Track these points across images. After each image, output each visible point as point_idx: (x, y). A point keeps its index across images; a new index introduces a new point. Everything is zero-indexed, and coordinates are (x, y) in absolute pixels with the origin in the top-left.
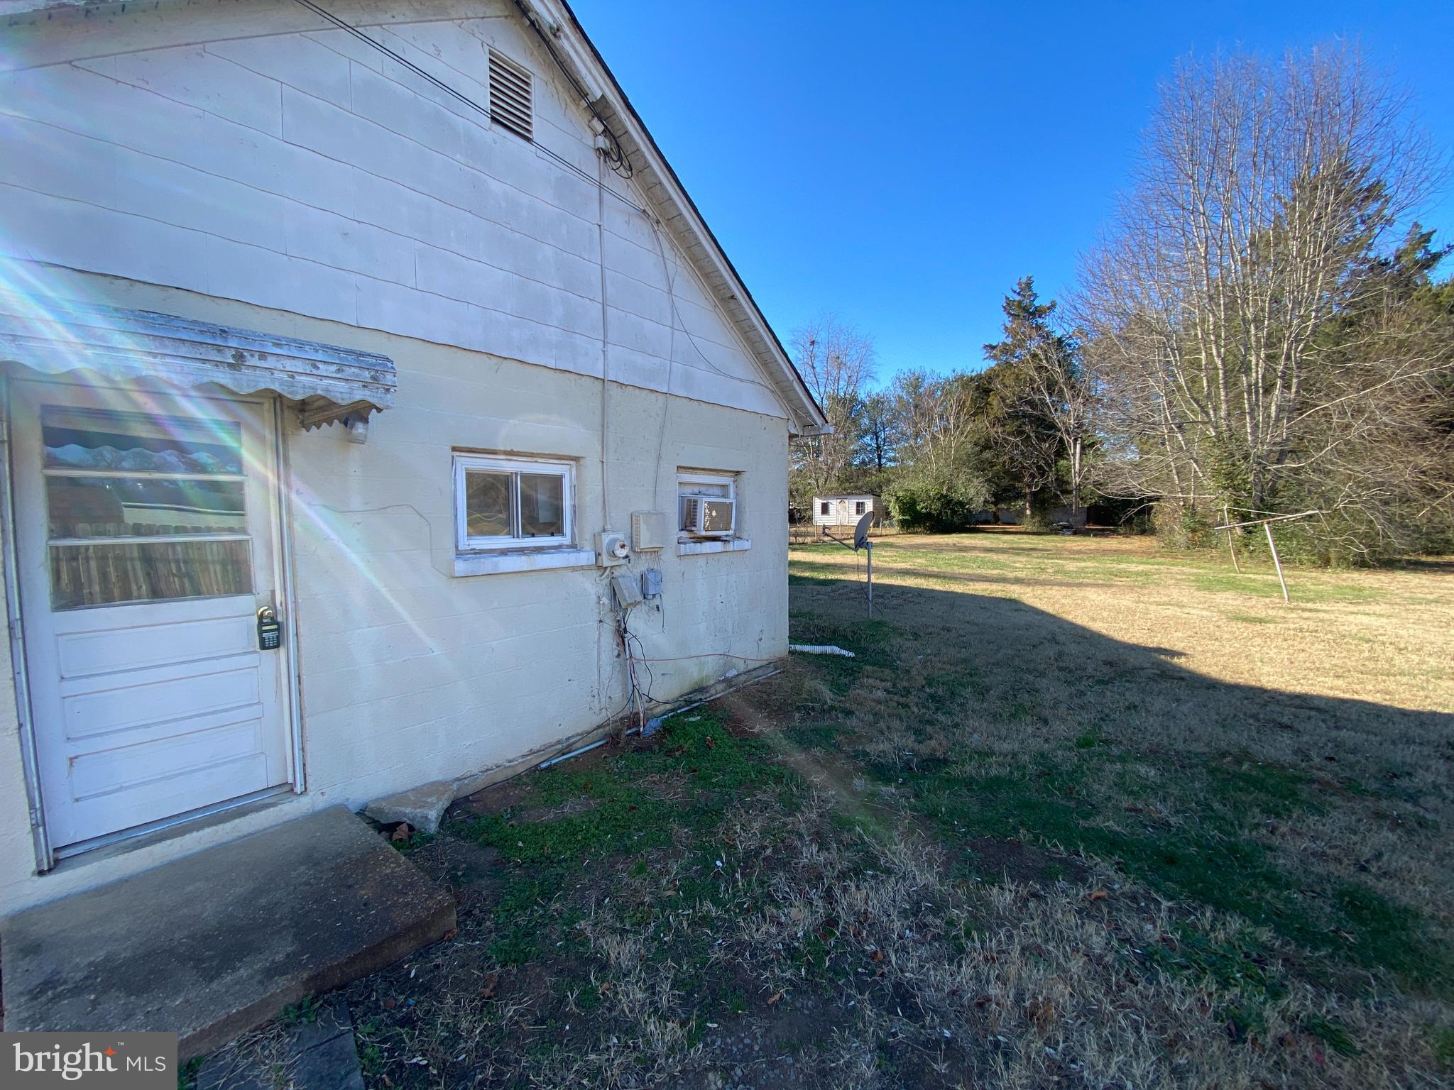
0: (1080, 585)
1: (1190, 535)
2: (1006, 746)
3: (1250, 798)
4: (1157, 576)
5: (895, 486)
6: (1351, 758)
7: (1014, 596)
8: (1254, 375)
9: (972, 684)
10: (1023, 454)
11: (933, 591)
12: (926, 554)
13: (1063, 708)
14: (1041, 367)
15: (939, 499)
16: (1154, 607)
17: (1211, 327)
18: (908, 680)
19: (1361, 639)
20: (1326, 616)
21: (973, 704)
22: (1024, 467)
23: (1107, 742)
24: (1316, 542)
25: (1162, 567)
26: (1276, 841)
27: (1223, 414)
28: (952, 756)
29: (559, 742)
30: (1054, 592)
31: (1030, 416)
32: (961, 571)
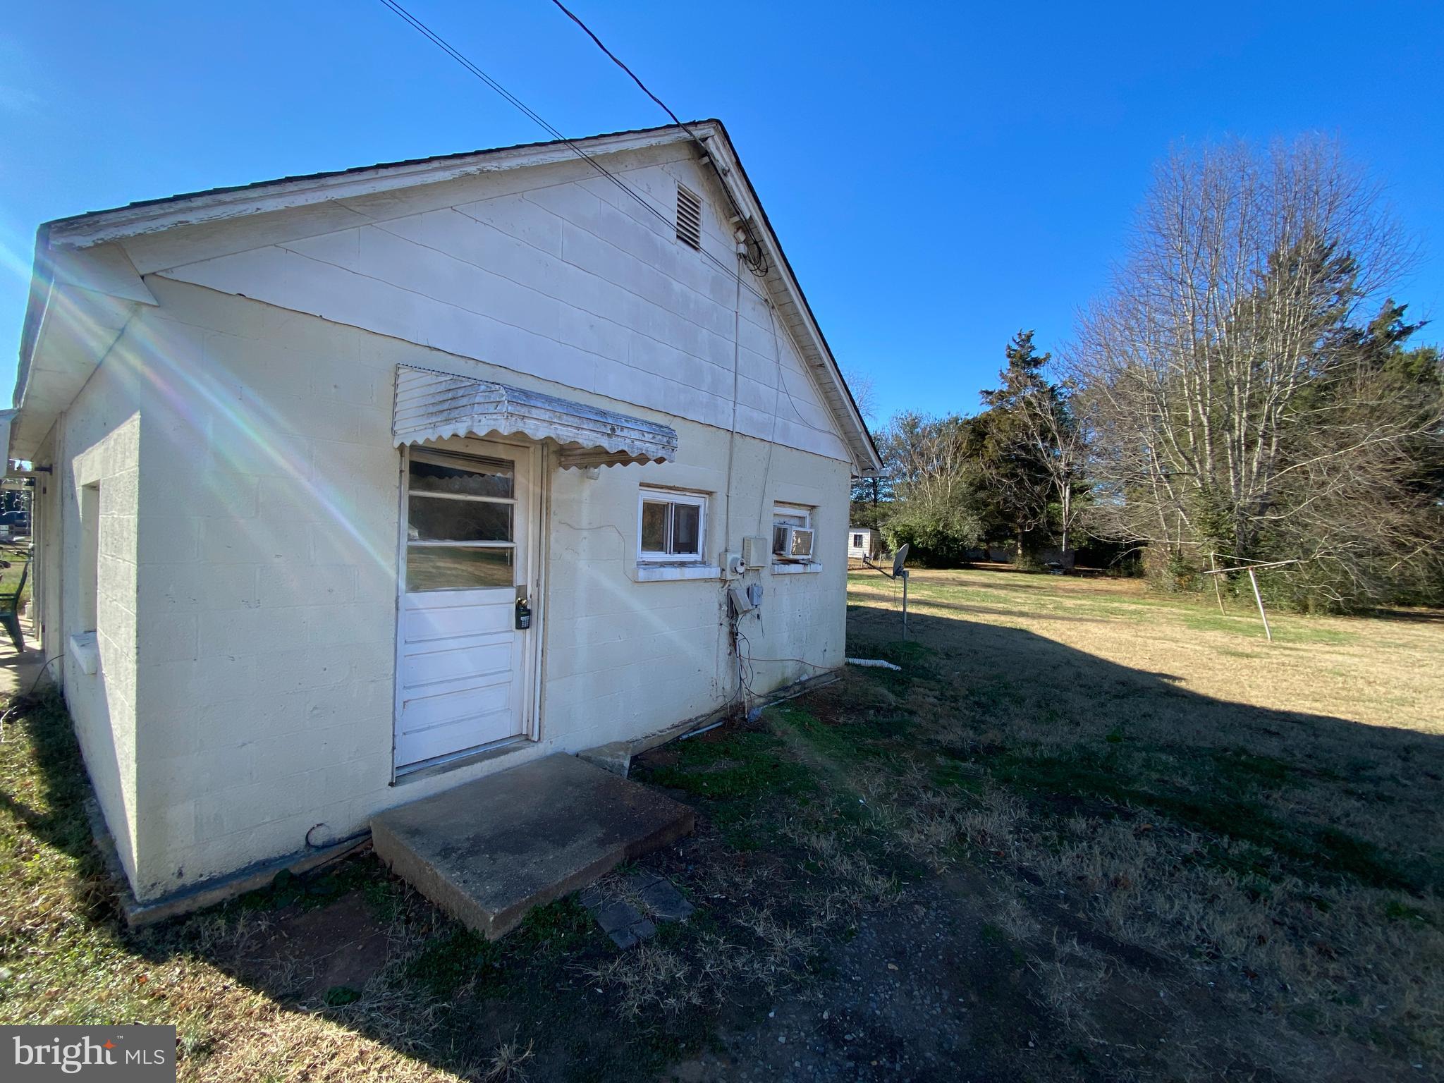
0: (1081, 620)
1: (1177, 579)
2: (1049, 739)
3: (1249, 776)
4: (1149, 615)
5: (893, 520)
6: (1327, 756)
7: (1024, 627)
8: (1237, 432)
9: (1010, 695)
10: (1015, 494)
11: (948, 619)
12: (931, 586)
13: (1089, 715)
14: (1036, 415)
15: (935, 535)
16: (1151, 641)
17: (1198, 387)
18: (953, 690)
19: (1335, 673)
20: (1305, 654)
21: (1013, 709)
22: (1016, 508)
23: (1131, 739)
24: (1295, 589)
25: (1153, 607)
26: (1271, 803)
27: (1208, 466)
28: (1008, 746)
29: (690, 721)
30: (1058, 625)
31: (1024, 460)
32: (968, 603)
